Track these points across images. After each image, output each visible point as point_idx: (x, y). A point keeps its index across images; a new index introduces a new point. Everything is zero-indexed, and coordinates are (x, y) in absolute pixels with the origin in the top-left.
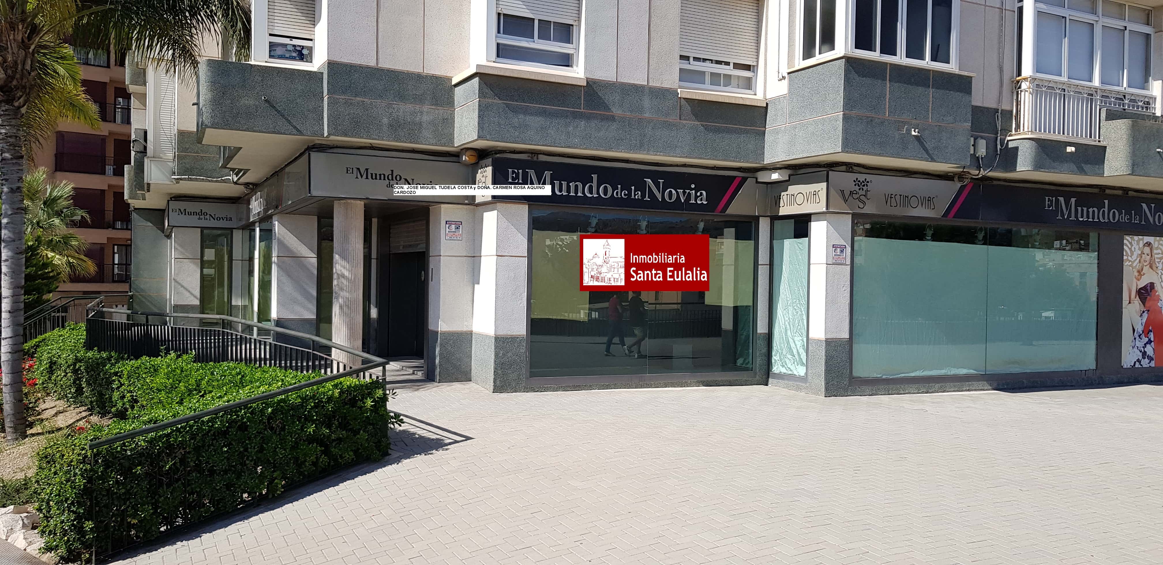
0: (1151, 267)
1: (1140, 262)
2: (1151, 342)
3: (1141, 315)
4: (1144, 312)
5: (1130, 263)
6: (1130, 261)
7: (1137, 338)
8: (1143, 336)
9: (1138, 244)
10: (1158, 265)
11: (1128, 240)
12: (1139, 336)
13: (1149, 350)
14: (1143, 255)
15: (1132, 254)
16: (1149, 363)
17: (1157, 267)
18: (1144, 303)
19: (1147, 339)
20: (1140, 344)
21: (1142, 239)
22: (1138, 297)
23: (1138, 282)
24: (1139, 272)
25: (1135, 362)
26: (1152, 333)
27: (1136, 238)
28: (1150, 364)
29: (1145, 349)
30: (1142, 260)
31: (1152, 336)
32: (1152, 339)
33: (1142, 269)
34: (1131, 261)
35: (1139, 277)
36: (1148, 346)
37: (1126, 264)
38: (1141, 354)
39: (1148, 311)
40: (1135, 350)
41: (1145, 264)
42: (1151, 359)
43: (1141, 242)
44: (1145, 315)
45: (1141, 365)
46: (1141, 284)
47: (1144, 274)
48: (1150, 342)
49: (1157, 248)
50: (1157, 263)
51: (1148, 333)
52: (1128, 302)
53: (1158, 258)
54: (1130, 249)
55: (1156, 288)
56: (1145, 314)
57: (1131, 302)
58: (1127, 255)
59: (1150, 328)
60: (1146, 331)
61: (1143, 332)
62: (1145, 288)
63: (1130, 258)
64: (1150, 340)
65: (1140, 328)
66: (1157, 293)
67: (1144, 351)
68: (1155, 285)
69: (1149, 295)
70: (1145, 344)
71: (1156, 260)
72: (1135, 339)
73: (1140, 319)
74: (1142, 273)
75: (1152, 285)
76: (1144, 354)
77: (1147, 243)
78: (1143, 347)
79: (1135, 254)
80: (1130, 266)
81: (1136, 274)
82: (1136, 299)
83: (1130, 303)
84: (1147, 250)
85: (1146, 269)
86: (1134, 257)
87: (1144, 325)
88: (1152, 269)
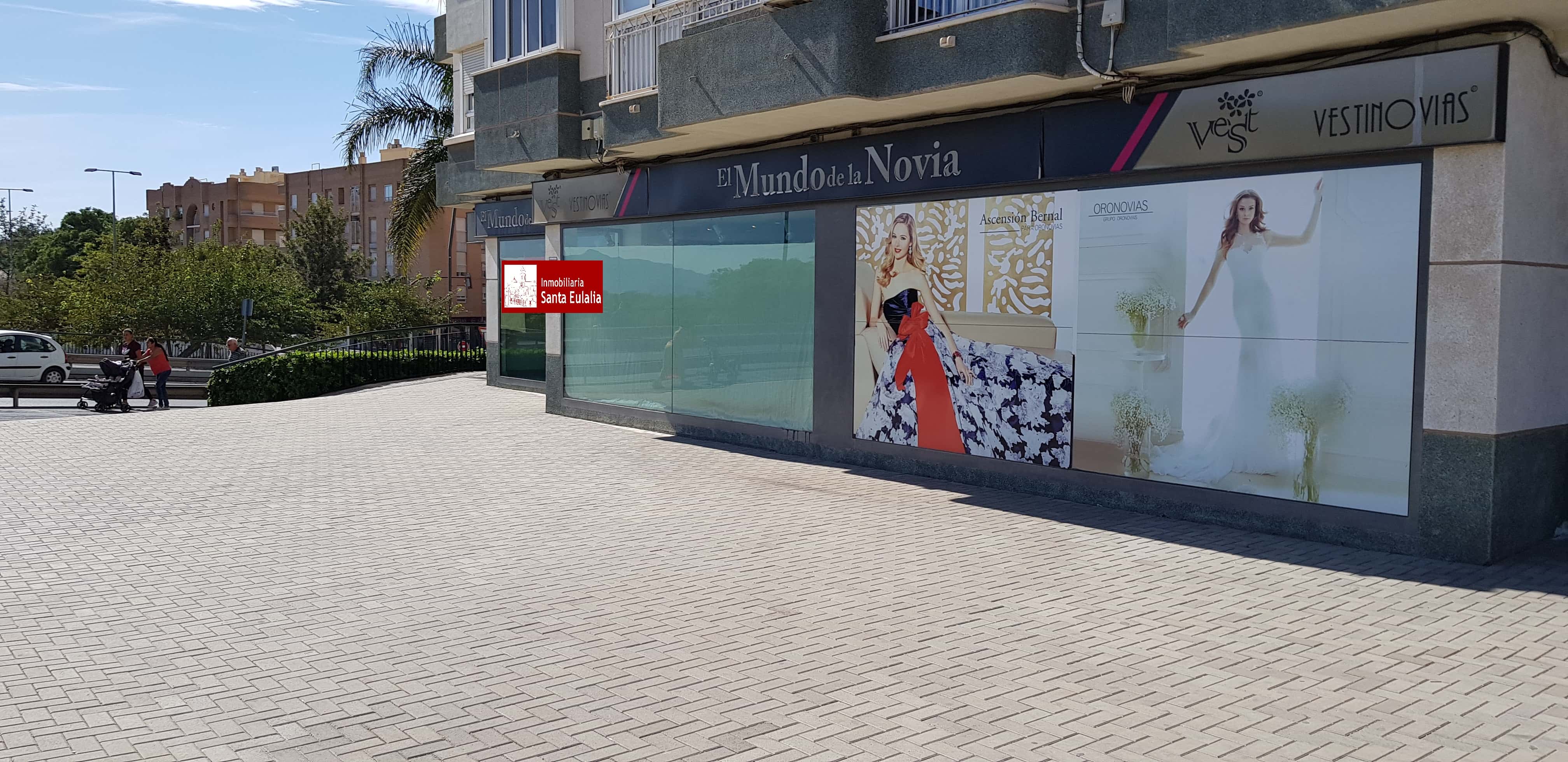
0: (910, 261)
1: (887, 253)
2: (911, 399)
3: (890, 349)
4: (895, 343)
5: (869, 256)
6: (867, 252)
7: (883, 389)
8: (894, 387)
9: (883, 219)
10: (924, 255)
11: (863, 216)
12: (887, 386)
13: (907, 414)
14: (894, 240)
15: (872, 239)
16: (906, 439)
17: (922, 261)
18: (895, 327)
19: (901, 395)
20: (889, 399)
21: (892, 211)
22: (883, 315)
23: (884, 289)
24: (885, 270)
25: (879, 432)
26: (912, 384)
27: (879, 210)
28: (910, 441)
29: (899, 411)
30: (892, 249)
31: (912, 388)
32: (913, 395)
33: (892, 266)
34: (870, 252)
35: (886, 280)
36: (904, 406)
37: (860, 258)
38: (890, 420)
39: (905, 342)
40: (879, 409)
41: (898, 255)
42: (910, 432)
43: (890, 215)
44: (899, 350)
45: (891, 440)
46: (891, 292)
47: (895, 274)
48: (908, 399)
49: (922, 224)
50: (922, 252)
51: (904, 383)
52: (865, 324)
53: (923, 243)
54: (868, 231)
55: (921, 300)
56: (897, 346)
57: (871, 324)
58: (863, 242)
59: (909, 374)
60: (901, 378)
61: (894, 380)
62: (897, 299)
63: (867, 247)
64: (908, 395)
65: (887, 372)
66: (924, 310)
67: (897, 414)
68: (919, 293)
69: (906, 312)
70: (898, 402)
71: (921, 247)
72: (878, 390)
73: (888, 355)
74: (891, 273)
75: (912, 294)
76: (897, 421)
77: (900, 216)
78: (894, 407)
79: (878, 239)
80: (868, 261)
81: (881, 275)
82: (880, 320)
83: (868, 326)
84: (901, 229)
85: (900, 265)
86: (876, 244)
87: (895, 367)
88: (912, 264)
